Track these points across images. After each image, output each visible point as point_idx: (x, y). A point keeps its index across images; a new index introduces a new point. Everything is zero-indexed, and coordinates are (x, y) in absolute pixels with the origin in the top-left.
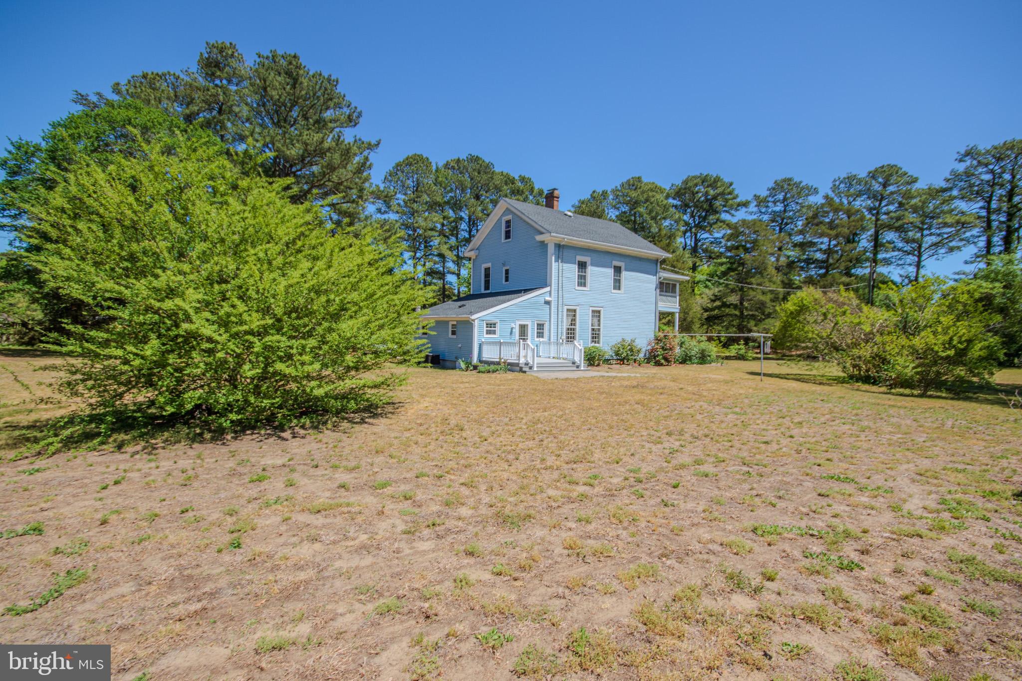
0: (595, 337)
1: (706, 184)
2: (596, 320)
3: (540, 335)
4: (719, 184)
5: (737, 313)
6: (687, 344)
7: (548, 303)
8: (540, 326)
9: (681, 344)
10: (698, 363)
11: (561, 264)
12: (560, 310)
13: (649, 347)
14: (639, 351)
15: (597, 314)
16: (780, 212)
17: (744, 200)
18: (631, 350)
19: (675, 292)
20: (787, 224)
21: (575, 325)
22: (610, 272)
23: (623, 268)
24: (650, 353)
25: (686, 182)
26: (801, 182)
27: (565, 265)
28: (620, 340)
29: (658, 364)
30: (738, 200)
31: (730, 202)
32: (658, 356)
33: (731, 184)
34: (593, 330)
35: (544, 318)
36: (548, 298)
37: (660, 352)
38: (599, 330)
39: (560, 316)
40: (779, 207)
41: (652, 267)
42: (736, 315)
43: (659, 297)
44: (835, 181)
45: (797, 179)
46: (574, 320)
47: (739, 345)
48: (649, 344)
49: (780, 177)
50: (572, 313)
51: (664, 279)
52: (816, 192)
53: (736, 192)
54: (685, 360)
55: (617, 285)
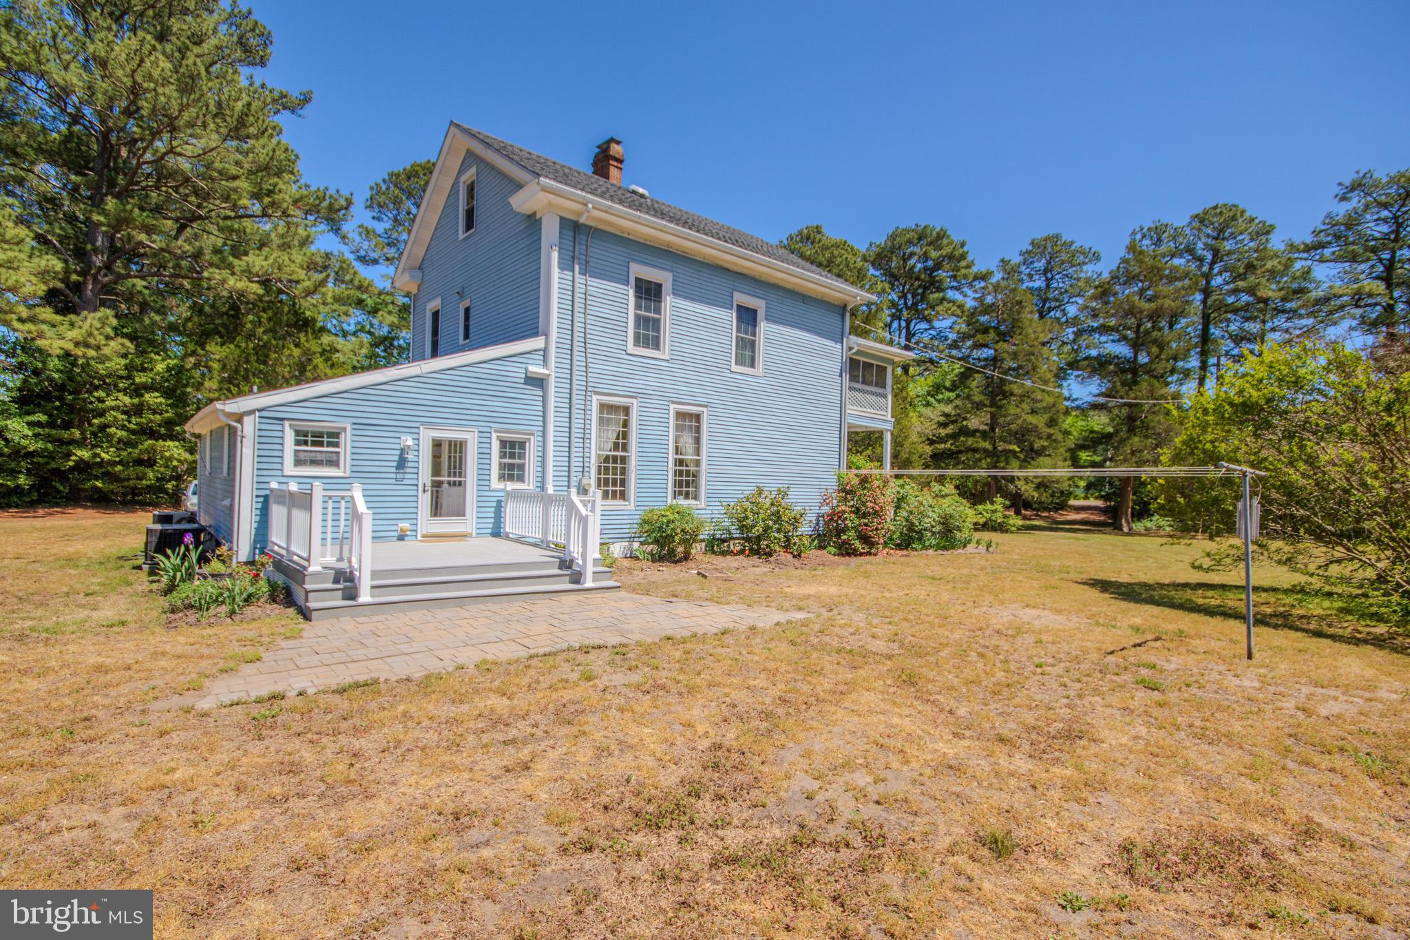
0: (686, 481)
1: (924, 242)
2: (687, 440)
3: (512, 471)
4: (945, 241)
5: (987, 445)
6: (913, 502)
7: (539, 382)
8: (512, 448)
9: (900, 502)
10: (939, 547)
11: (579, 279)
12: (578, 403)
13: (826, 509)
14: (795, 521)
15: (690, 421)
16: (1039, 289)
17: (983, 270)
18: (777, 517)
19: (884, 386)
20: (1050, 310)
21: (625, 448)
22: (729, 317)
23: (761, 314)
24: (827, 524)
25: (893, 237)
26: (1072, 243)
27: (593, 282)
28: (750, 489)
29: (846, 551)
30: (975, 269)
31: (963, 271)
32: (844, 531)
33: (963, 245)
34: (681, 462)
35: (523, 425)
36: (536, 369)
37: (852, 520)
38: (698, 463)
39: (577, 423)
40: (1039, 283)
41: (833, 321)
42: (985, 450)
43: (848, 394)
44: (1134, 233)
45: (1066, 237)
46: (625, 435)
47: (992, 503)
48: (825, 501)
49: (1039, 235)
50: (616, 414)
51: (859, 353)
52: (1096, 257)
53: (970, 258)
54: (909, 539)
55: (747, 351)
